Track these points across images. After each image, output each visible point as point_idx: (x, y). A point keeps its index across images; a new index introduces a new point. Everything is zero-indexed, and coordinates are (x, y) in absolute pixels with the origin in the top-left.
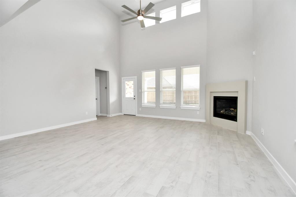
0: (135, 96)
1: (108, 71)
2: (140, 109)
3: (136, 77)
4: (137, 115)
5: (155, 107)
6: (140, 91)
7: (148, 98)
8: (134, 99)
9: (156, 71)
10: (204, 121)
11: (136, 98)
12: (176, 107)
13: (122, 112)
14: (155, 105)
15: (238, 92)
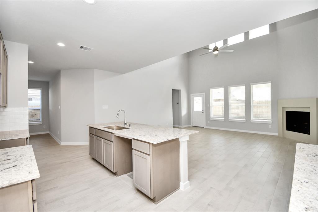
0: (203, 110)
1: (181, 90)
2: (209, 122)
3: (204, 94)
4: (205, 127)
5: (224, 120)
6: (208, 105)
7: (217, 111)
8: (203, 113)
9: (224, 88)
10: (277, 134)
11: (204, 111)
12: (246, 121)
13: (191, 124)
14: (224, 119)
15: (309, 107)
